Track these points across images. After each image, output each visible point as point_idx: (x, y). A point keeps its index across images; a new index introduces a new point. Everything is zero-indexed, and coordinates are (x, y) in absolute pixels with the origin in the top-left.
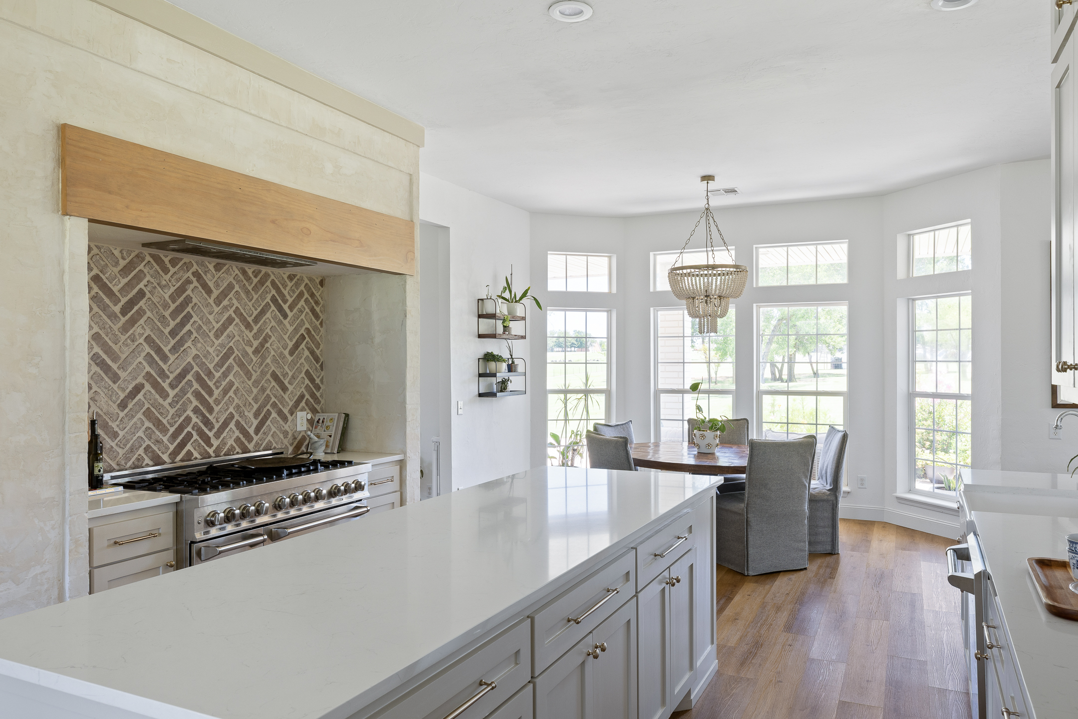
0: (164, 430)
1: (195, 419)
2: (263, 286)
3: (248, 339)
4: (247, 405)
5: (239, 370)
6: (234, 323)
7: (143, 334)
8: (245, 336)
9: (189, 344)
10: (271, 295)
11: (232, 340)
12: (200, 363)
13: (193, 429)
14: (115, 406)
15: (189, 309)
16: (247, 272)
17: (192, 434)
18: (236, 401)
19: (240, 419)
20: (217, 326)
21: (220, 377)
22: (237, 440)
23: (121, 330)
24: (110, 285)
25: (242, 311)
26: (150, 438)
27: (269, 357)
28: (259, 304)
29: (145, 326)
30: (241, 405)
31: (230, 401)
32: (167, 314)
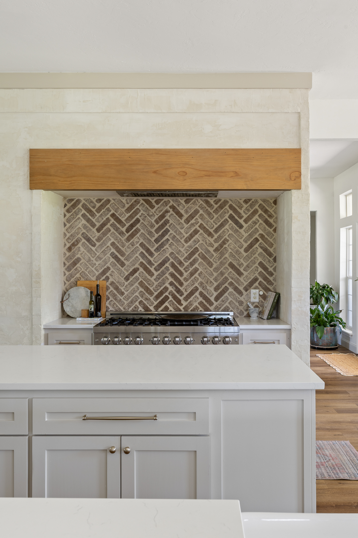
0: (151, 293)
1: (170, 288)
2: (222, 209)
3: (210, 242)
4: (209, 282)
5: (203, 261)
6: (199, 233)
7: (139, 242)
8: (207, 240)
9: (167, 246)
10: (229, 214)
11: (197, 243)
12: (174, 257)
13: (169, 294)
14: (123, 279)
15: (167, 227)
16: (209, 202)
17: (169, 297)
18: (200, 280)
19: (203, 291)
20: (186, 236)
21: (188, 265)
22: (201, 303)
23: (126, 240)
24: (120, 218)
25: (205, 225)
26: (142, 297)
27: (227, 254)
28: (219, 220)
29: (139, 237)
30: (204, 282)
31: (196, 280)
32: (153, 230)
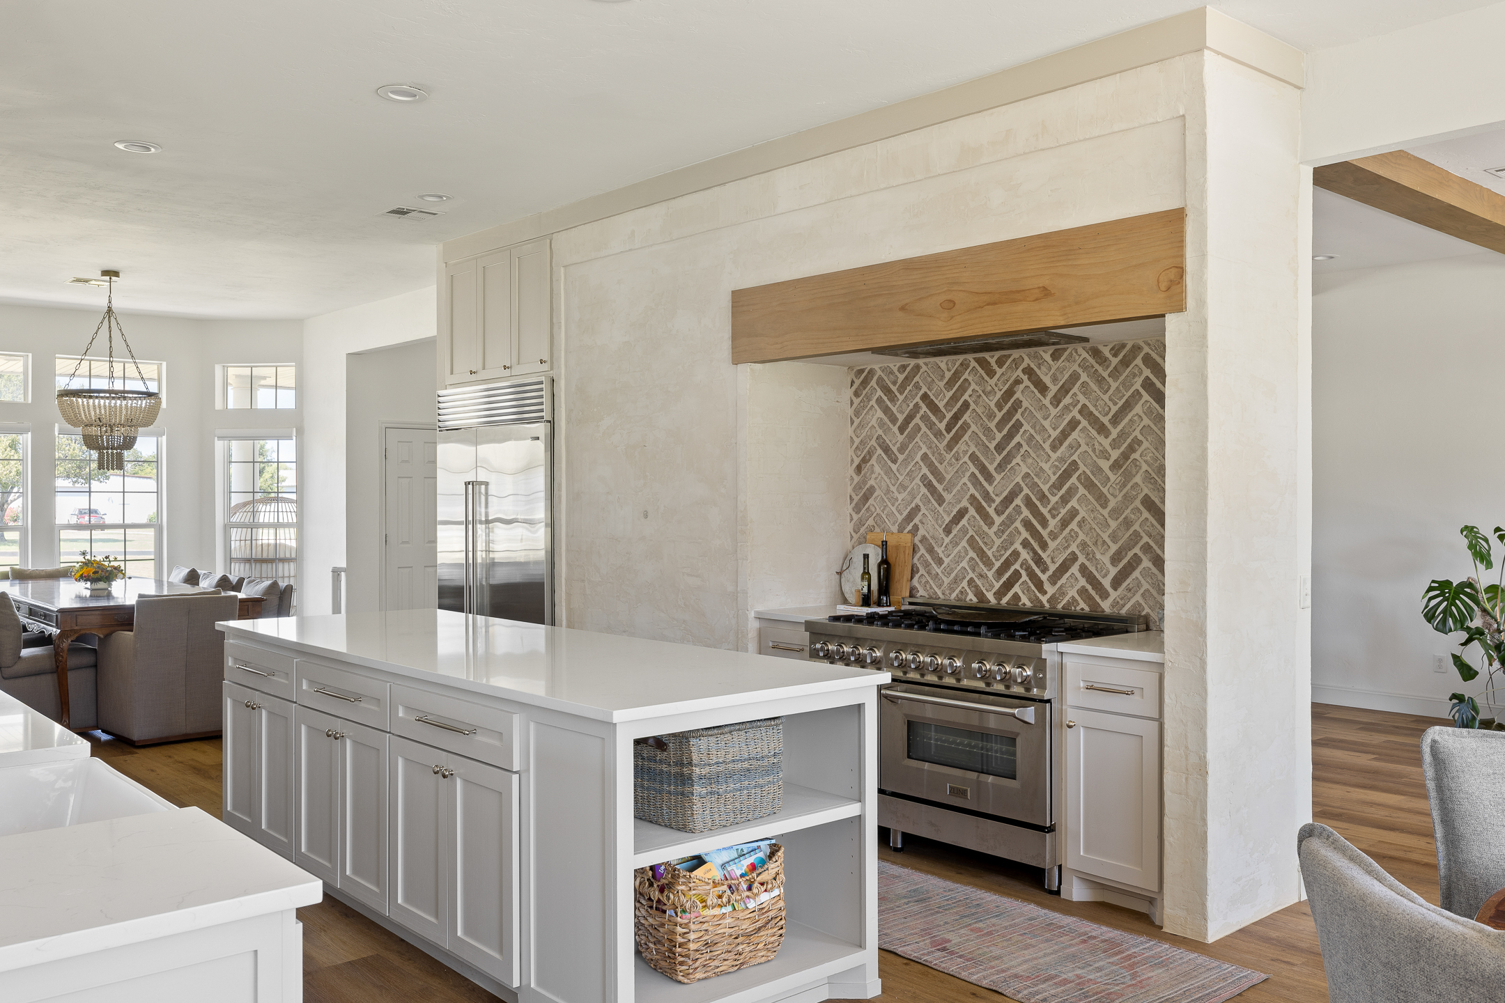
0: (989, 564)
1: (1025, 555)
2: (1128, 367)
3: (1101, 448)
4: (1099, 543)
5: (1086, 493)
6: (1080, 427)
7: (967, 451)
8: (1096, 444)
9: (1018, 460)
10: (1143, 378)
11: (1076, 451)
12: (1030, 484)
13: (1021, 567)
14: (941, 530)
15: (1018, 416)
16: (1100, 352)
17: (1020, 574)
18: (1082, 536)
19: (1087, 563)
20: (1054, 434)
21: (1057, 502)
22: (1082, 592)
23: (945, 448)
24: (936, 402)
25: (1092, 409)
26: (974, 570)
27: (1139, 475)
28: (1121, 395)
29: (969, 442)
30: (1089, 543)
31: (1072, 537)
32: (992, 425)
